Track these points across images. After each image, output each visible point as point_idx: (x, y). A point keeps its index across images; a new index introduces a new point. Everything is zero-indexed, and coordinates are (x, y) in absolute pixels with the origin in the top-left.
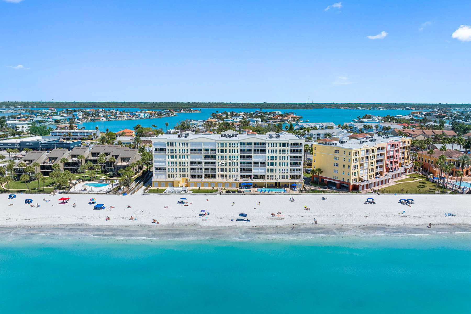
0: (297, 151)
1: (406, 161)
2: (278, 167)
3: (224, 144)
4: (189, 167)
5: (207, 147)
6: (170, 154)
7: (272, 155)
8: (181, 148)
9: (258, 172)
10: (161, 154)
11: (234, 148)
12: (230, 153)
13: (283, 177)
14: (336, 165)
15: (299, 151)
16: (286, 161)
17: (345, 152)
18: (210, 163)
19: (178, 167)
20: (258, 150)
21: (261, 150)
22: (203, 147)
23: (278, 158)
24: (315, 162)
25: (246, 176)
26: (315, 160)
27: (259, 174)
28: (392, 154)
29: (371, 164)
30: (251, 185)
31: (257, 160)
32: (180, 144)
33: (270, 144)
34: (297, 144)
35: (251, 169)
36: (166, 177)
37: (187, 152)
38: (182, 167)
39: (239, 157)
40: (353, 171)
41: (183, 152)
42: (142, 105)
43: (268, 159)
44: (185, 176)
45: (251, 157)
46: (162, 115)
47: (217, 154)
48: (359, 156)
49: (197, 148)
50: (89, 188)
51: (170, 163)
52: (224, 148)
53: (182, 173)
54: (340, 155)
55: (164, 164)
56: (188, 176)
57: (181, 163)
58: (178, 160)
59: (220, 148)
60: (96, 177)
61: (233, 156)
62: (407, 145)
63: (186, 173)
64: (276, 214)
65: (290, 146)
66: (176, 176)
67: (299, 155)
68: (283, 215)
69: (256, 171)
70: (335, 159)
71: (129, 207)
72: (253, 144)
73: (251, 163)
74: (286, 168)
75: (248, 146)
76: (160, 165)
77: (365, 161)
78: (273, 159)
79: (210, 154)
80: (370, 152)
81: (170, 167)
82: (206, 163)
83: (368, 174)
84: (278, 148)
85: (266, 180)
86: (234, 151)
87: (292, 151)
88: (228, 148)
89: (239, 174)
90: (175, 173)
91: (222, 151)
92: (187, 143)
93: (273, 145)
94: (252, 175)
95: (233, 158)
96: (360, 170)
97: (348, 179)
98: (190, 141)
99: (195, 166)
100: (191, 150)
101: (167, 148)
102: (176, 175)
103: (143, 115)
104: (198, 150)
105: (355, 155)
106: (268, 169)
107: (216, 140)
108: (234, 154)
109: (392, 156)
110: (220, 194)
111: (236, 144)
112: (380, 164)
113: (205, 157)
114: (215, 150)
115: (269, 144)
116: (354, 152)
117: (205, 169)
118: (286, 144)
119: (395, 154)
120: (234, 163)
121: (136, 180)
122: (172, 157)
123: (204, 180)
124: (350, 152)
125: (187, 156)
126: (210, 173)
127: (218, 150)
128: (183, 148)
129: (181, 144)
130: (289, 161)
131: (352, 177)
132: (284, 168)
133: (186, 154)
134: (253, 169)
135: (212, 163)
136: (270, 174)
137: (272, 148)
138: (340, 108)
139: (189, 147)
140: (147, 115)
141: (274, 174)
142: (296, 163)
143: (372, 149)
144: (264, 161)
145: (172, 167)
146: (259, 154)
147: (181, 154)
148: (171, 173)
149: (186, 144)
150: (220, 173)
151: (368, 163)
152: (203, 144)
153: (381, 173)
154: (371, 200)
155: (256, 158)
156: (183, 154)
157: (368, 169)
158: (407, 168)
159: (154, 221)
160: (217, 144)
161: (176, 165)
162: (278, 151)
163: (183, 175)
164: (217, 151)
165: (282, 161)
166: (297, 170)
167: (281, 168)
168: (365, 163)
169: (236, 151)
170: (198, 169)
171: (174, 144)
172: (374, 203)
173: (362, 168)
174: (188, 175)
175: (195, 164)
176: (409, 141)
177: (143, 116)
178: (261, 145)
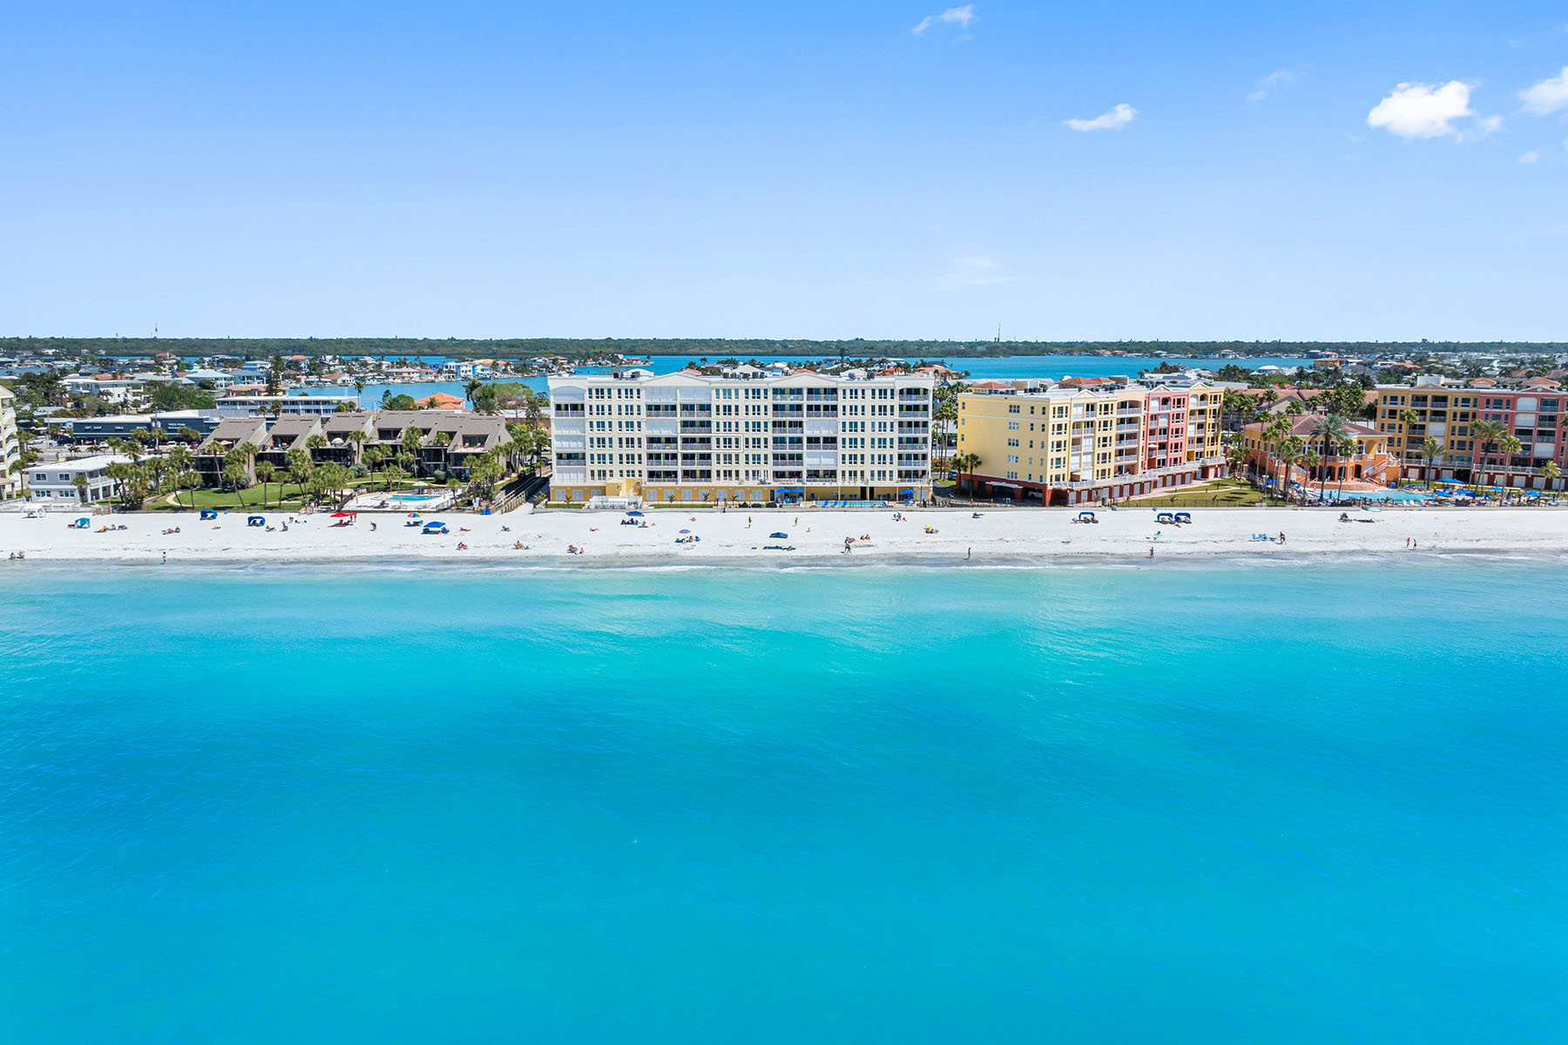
0: (916, 408)
1: (1209, 448)
2: (868, 451)
3: (733, 392)
4: (644, 450)
5: (689, 401)
6: (595, 418)
7: (853, 418)
8: (624, 402)
9: (818, 463)
10: (571, 418)
11: (756, 402)
12: (747, 414)
13: (882, 474)
14: (1014, 443)
15: (921, 408)
16: (888, 435)
17: (1032, 408)
18: (698, 440)
19: (616, 450)
20: (818, 408)
21: (826, 408)
22: (679, 401)
23: (868, 426)
24: (963, 440)
25: (787, 474)
26: (963, 435)
27: (822, 469)
28: (1163, 423)
29: (1102, 443)
30: (801, 495)
31: (816, 434)
32: (619, 393)
33: (848, 392)
34: (917, 391)
35: (801, 455)
36: (585, 476)
37: (639, 414)
38: (625, 451)
39: (770, 426)
40: (1052, 455)
41: (629, 411)
42: (455, 345)
43: (844, 431)
44: (633, 476)
45: (800, 424)
46: (528, 372)
47: (714, 418)
48: (1068, 418)
49: (663, 401)
50: (392, 504)
51: (595, 441)
52: (732, 402)
53: (626, 467)
54: (1024, 418)
55: (580, 444)
56: (640, 476)
57: (624, 441)
58: (616, 434)
59: (722, 402)
60: (402, 484)
61: (754, 423)
62: (1210, 406)
63: (636, 467)
64: (858, 538)
65: (897, 397)
66: (611, 476)
67: (920, 419)
68: (873, 541)
69: (813, 459)
70: (1010, 428)
71: (506, 529)
72: (805, 392)
73: (800, 440)
74: (887, 452)
75: (792, 397)
76: (570, 448)
77: (1084, 433)
78: (856, 431)
79: (695, 418)
80: (1098, 412)
81: (596, 451)
82: (685, 440)
83: (1093, 465)
84: (868, 402)
85: (839, 483)
86: (756, 409)
87: (905, 408)
88: (742, 402)
89: (771, 467)
90: (607, 467)
91: (727, 409)
92: (638, 391)
93: (856, 393)
94: (804, 469)
95: (754, 426)
96: (1073, 455)
97: (1041, 477)
98: (645, 385)
99: (659, 448)
100: (649, 408)
101: (587, 402)
102: (611, 471)
103: (468, 369)
104: (666, 407)
105: (1056, 414)
106: (844, 456)
107: (713, 383)
108: (756, 418)
109: (1165, 430)
110: (724, 512)
111: (762, 392)
112: (1126, 445)
113: (685, 424)
114: (708, 407)
115: (844, 391)
116: (1054, 408)
117: (685, 457)
118: (889, 392)
119: (1174, 426)
120: (757, 441)
121: (508, 488)
122: (601, 425)
123: (681, 483)
124: (1044, 408)
125: (639, 423)
126: (697, 467)
127: (718, 407)
128: (629, 402)
129: (623, 392)
130: (896, 435)
131: (1051, 471)
132: (882, 451)
133: (635, 418)
134: (805, 457)
135: (703, 440)
136: (848, 467)
137: (854, 402)
138: (1098, 355)
139: (644, 401)
140: (483, 370)
141: (858, 467)
142: (916, 440)
143: (1103, 404)
144: (834, 435)
145: (602, 451)
146: (819, 416)
147: (624, 418)
148: (597, 467)
149: (635, 392)
150: (723, 467)
151: (1094, 437)
152: (678, 391)
153: (1131, 470)
154: (1089, 517)
155: (814, 427)
156: (630, 418)
157: (1093, 453)
158: (1208, 464)
159: (572, 549)
160: (714, 392)
161: (610, 447)
162: (868, 410)
163: (628, 472)
164: (714, 409)
165: (877, 435)
166: (916, 457)
167: (877, 451)
168: (1085, 437)
169: (762, 409)
170: (667, 457)
171: (606, 392)
172: (1097, 522)
173: (1077, 450)
174: (640, 472)
175: (659, 445)
176: (1216, 397)
177: (471, 373)
178: (825, 393)
